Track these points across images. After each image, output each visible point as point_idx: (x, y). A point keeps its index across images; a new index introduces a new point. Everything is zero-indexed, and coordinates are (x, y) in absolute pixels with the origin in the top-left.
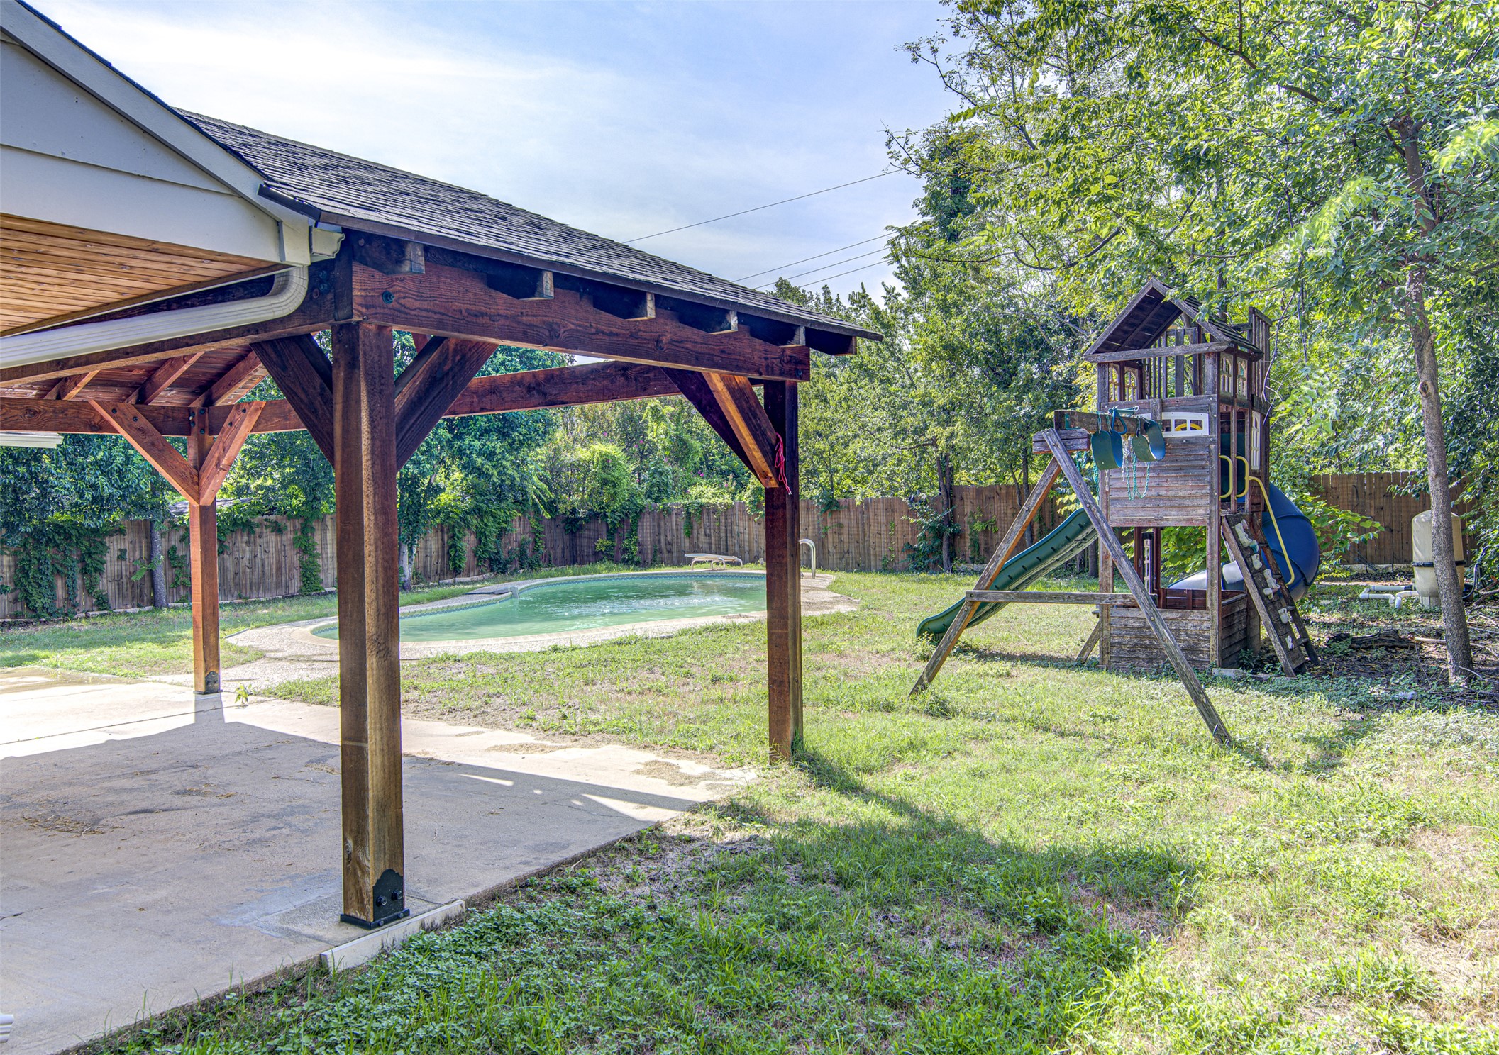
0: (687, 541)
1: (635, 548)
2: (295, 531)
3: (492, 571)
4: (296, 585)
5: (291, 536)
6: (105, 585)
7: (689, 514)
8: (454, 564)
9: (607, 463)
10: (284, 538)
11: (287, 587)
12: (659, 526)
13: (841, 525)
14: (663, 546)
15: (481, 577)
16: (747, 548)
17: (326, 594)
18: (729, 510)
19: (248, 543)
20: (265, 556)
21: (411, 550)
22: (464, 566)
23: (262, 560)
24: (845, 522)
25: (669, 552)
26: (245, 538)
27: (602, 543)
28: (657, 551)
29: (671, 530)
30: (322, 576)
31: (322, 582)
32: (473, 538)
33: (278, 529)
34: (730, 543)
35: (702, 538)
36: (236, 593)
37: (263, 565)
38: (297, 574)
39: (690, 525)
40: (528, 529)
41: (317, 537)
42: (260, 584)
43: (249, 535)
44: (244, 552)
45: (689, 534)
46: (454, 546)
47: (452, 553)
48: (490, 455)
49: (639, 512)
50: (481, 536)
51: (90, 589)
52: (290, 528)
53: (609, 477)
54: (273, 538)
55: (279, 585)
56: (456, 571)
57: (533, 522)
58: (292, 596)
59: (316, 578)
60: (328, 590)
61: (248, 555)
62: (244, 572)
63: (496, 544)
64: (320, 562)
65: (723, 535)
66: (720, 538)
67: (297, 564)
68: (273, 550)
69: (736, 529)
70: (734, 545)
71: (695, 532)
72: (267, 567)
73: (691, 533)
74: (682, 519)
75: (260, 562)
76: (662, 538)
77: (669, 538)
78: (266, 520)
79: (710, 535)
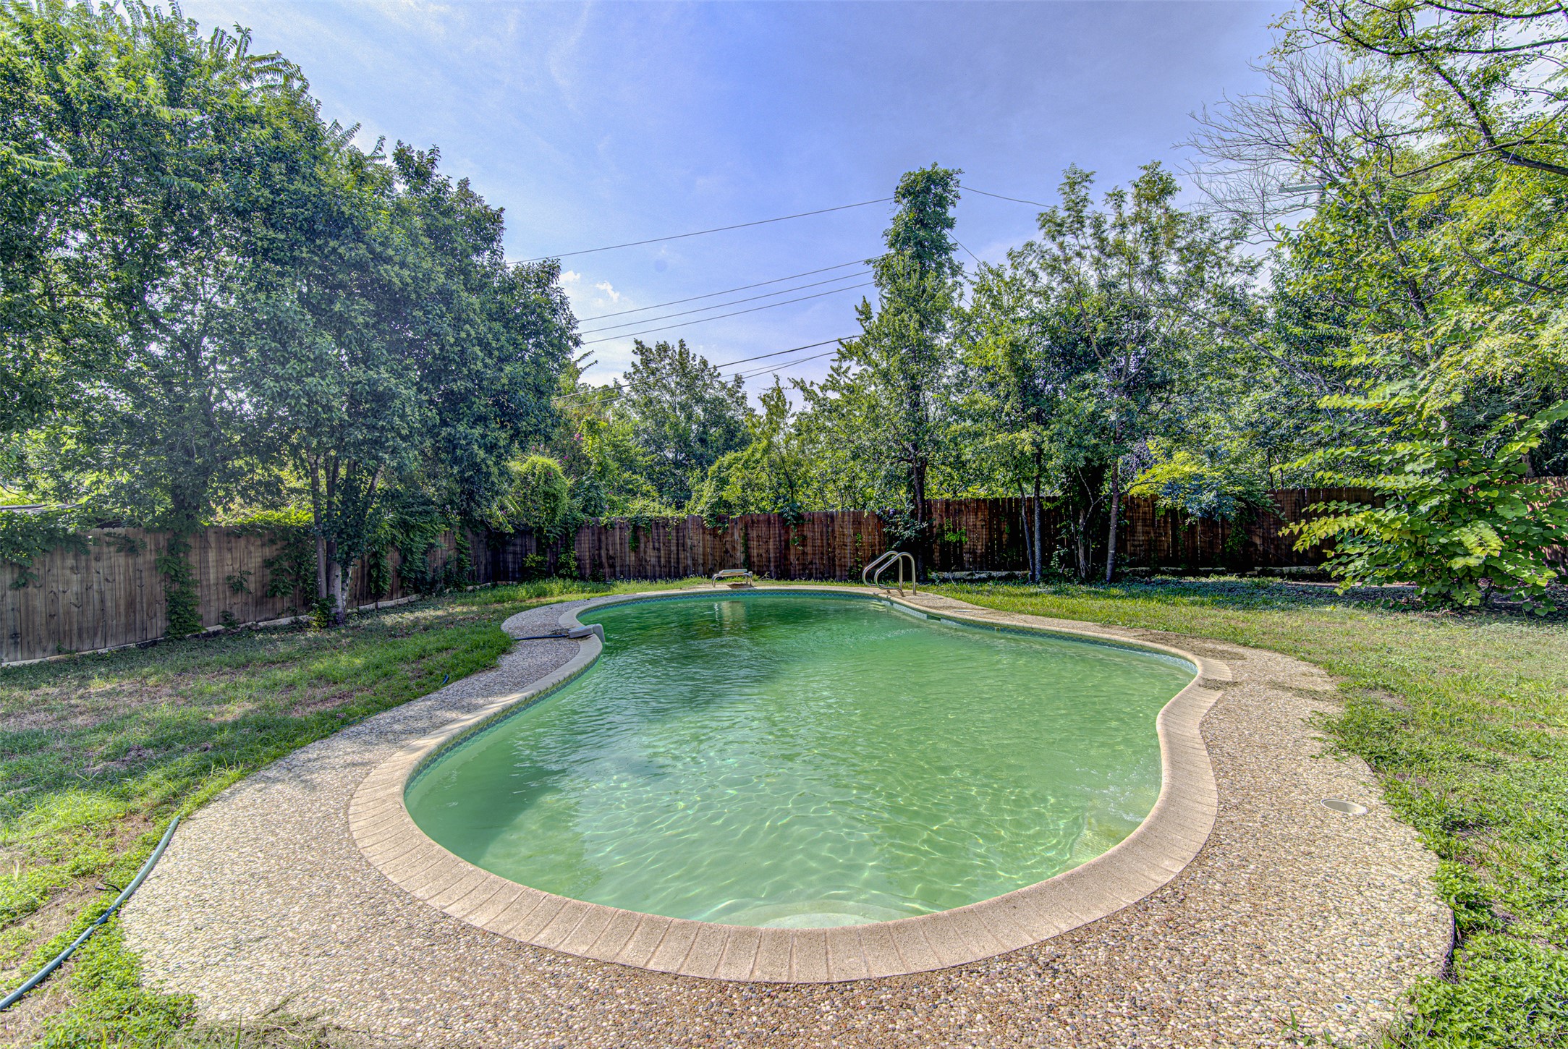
0: (633, 554)
1: (573, 563)
2: (157, 550)
3: (417, 591)
4: (158, 626)
5: (151, 557)
7: (636, 528)
8: (377, 586)
9: (548, 475)
10: (140, 560)
11: (144, 629)
12: (600, 540)
13: (805, 538)
14: (604, 560)
15: (405, 600)
16: (701, 561)
17: (208, 635)
18: (681, 527)
19: (75, 569)
20: (105, 587)
22: (387, 587)
23: (101, 593)
24: (809, 535)
25: (612, 566)
26: (70, 562)
27: (532, 558)
28: (597, 565)
29: (614, 544)
30: (200, 611)
31: (201, 619)
32: (396, 555)
33: (130, 547)
34: (682, 556)
35: (650, 552)
36: (51, 646)
37: (102, 601)
38: (161, 610)
39: (636, 539)
40: (454, 545)
41: (194, 558)
42: (99, 629)
43: (76, 557)
44: (67, 582)
45: (636, 549)
46: (377, 565)
47: (375, 574)
49: (579, 527)
50: (405, 553)
52: (150, 545)
53: (553, 491)
54: (121, 560)
55: (130, 628)
56: (378, 596)
57: (458, 537)
58: (154, 643)
59: (192, 613)
60: (211, 629)
61: (75, 588)
62: (68, 613)
63: (423, 562)
64: (197, 592)
65: (674, 548)
66: (670, 552)
67: (161, 596)
68: (120, 578)
69: (689, 542)
70: (686, 558)
71: (642, 545)
72: (109, 604)
73: (638, 547)
74: (628, 533)
75: (96, 596)
76: (603, 553)
77: (611, 552)
78: (109, 535)
79: (659, 550)
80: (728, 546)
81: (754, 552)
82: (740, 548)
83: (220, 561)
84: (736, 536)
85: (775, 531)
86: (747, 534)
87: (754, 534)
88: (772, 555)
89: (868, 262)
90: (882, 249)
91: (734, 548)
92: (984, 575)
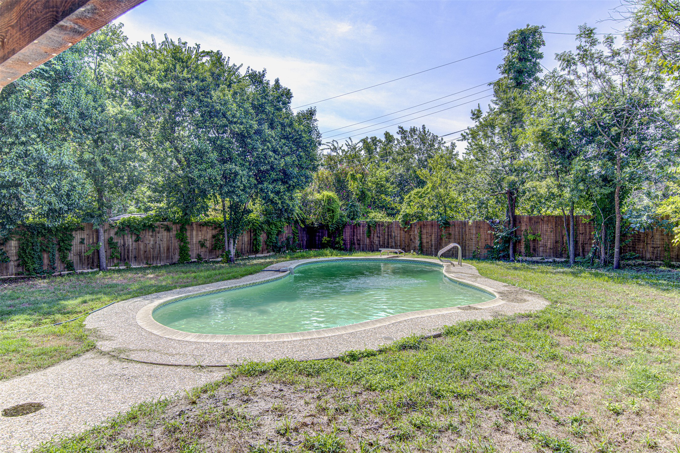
0: (368, 239)
1: (342, 242)
2: (177, 230)
3: (274, 251)
4: (177, 257)
5: (175, 233)
6: (72, 257)
7: (369, 227)
8: (256, 248)
9: (330, 200)
10: (171, 234)
11: (172, 258)
12: (354, 232)
13: (450, 234)
14: (356, 241)
15: (268, 254)
16: (399, 244)
17: (192, 262)
18: (390, 225)
19: (152, 236)
20: (161, 243)
21: (234, 242)
22: (260, 249)
23: (159, 245)
24: (452, 232)
25: (359, 244)
26: (151, 233)
27: (325, 239)
28: (352, 243)
29: (360, 234)
30: (190, 253)
31: (190, 256)
32: (265, 235)
33: (168, 229)
34: (390, 241)
35: (376, 238)
36: (145, 262)
37: (160, 248)
38: (177, 252)
39: (369, 232)
40: (291, 232)
41: (188, 234)
42: (158, 257)
43: (152, 232)
44: (150, 240)
45: (369, 237)
46: (256, 239)
47: (255, 242)
48: (277, 193)
49: (345, 225)
50: (269, 234)
51: (63, 259)
52: (174, 228)
53: (331, 208)
54: (165, 233)
55: (168, 258)
56: (257, 252)
57: (293, 228)
58: (174, 264)
59: (187, 254)
60: (193, 260)
61: (152, 242)
62: (150, 251)
63: (276, 239)
64: (189, 246)
65: (386, 237)
66: (385, 239)
67: (177, 247)
68: (165, 240)
69: (393, 234)
70: (392, 242)
71: (372, 235)
72: (162, 249)
73: (370, 236)
74: (366, 229)
75: (158, 246)
76: (355, 238)
77: (358, 238)
78: (162, 224)
79: (379, 237)
80: (412, 237)
81: (424, 241)
82: (417, 238)
83: (197, 235)
84: (416, 232)
85: (435, 230)
86: (421, 231)
87: (424, 231)
88: (433, 243)
89: (490, 84)
90: (498, 76)
91: (415, 238)
92: (551, 260)
